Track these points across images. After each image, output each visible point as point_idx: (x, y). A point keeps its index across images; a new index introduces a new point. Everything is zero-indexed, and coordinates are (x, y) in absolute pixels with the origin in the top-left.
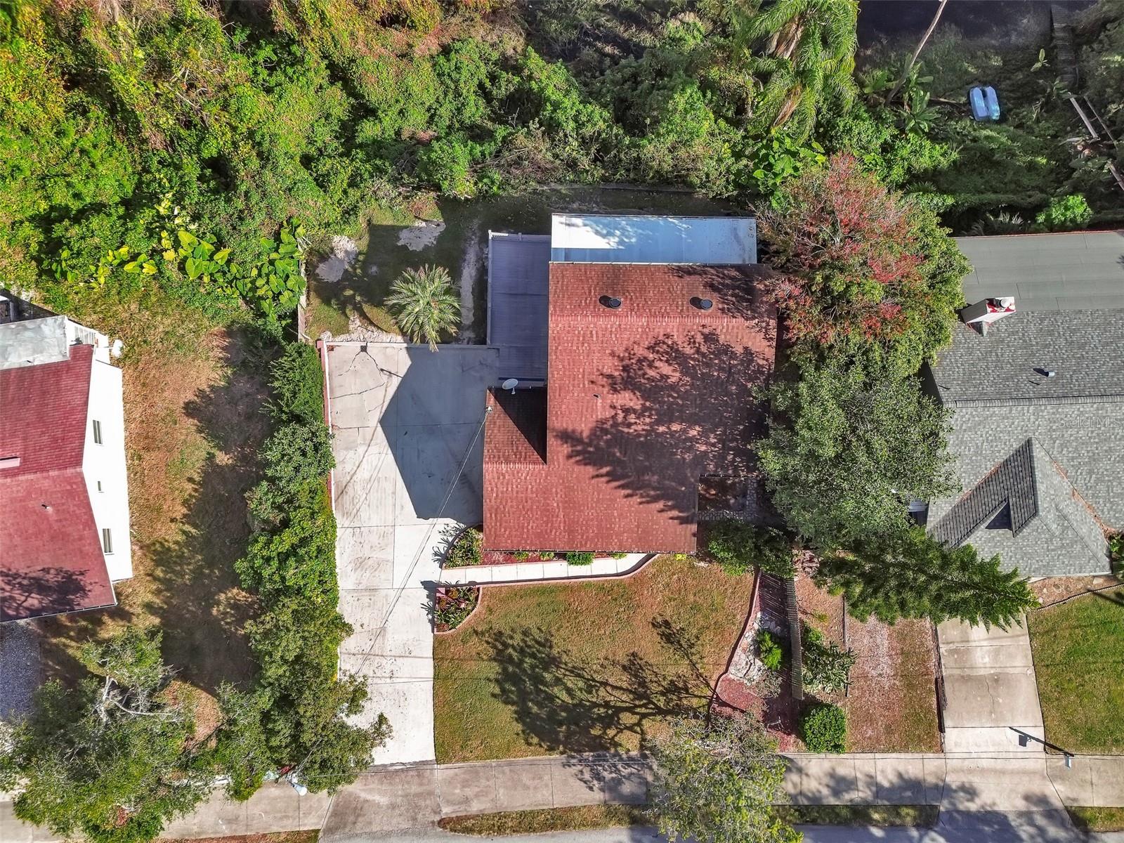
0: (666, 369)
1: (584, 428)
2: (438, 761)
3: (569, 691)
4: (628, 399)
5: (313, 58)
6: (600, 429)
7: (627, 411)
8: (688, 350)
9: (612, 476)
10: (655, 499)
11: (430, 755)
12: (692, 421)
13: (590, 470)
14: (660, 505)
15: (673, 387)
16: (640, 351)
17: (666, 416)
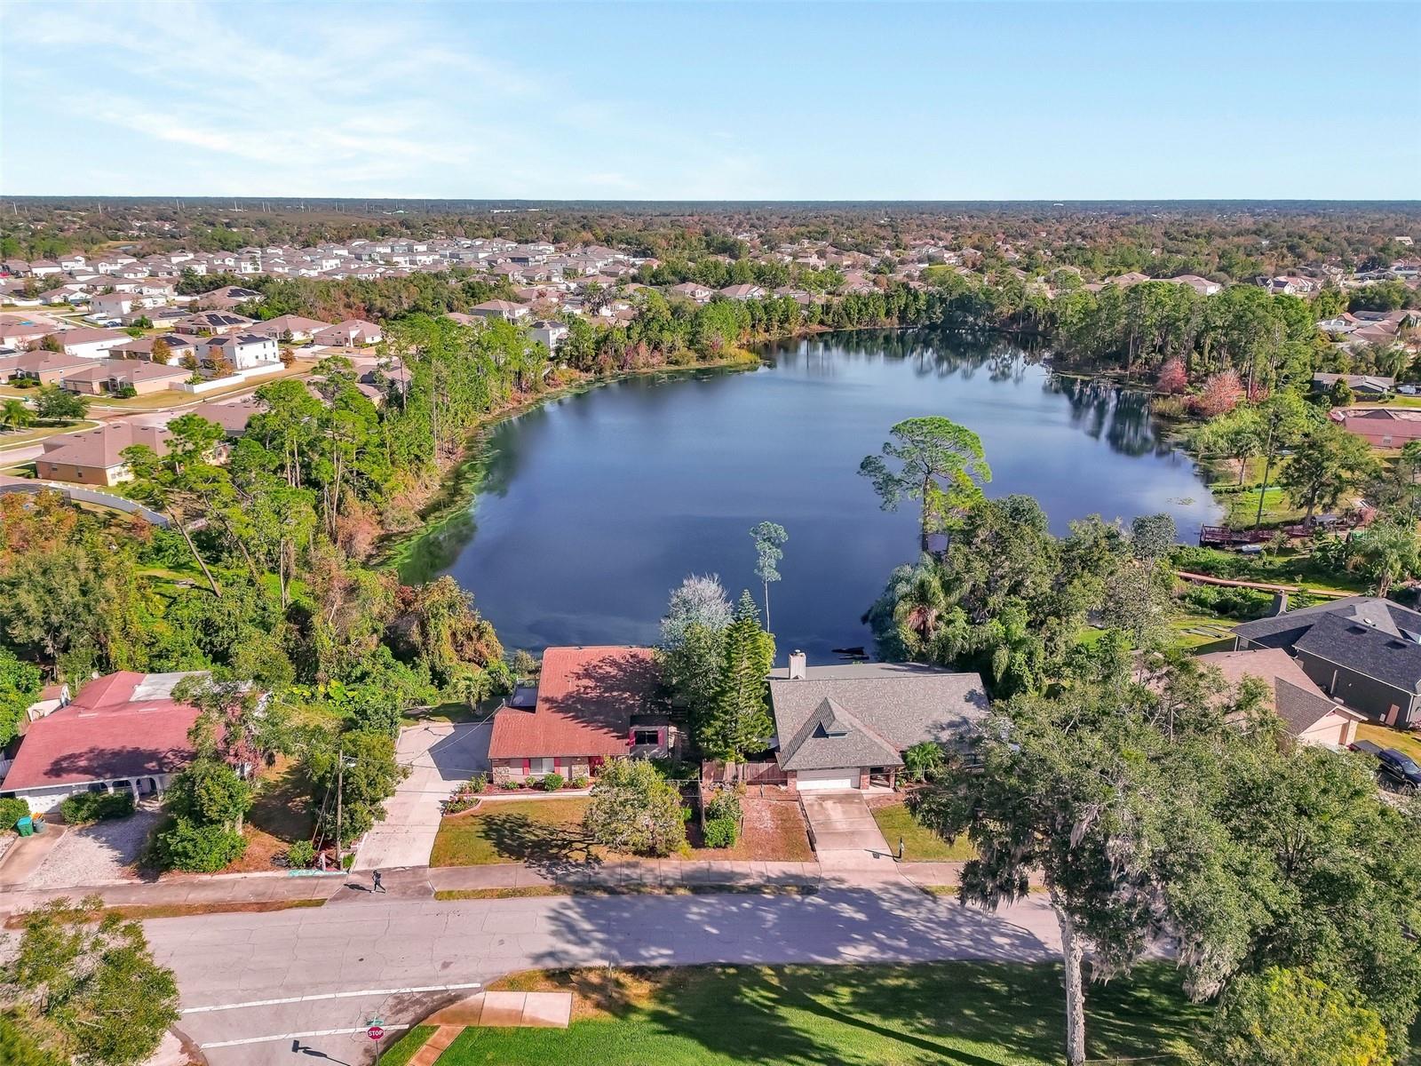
0: (609, 669)
1: (560, 697)
2: (430, 866)
3: (535, 835)
4: (586, 682)
5: (425, 665)
6: (569, 696)
7: (586, 688)
8: (622, 661)
9: (575, 718)
10: (601, 728)
11: (427, 863)
12: (625, 691)
13: (561, 715)
14: (605, 730)
15: (614, 677)
16: (594, 663)
17: (610, 689)
